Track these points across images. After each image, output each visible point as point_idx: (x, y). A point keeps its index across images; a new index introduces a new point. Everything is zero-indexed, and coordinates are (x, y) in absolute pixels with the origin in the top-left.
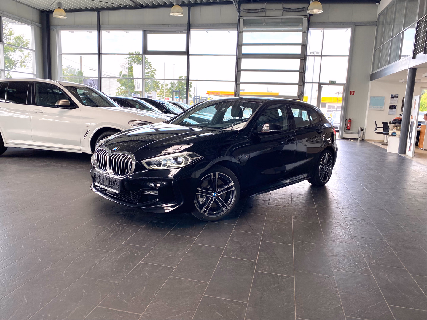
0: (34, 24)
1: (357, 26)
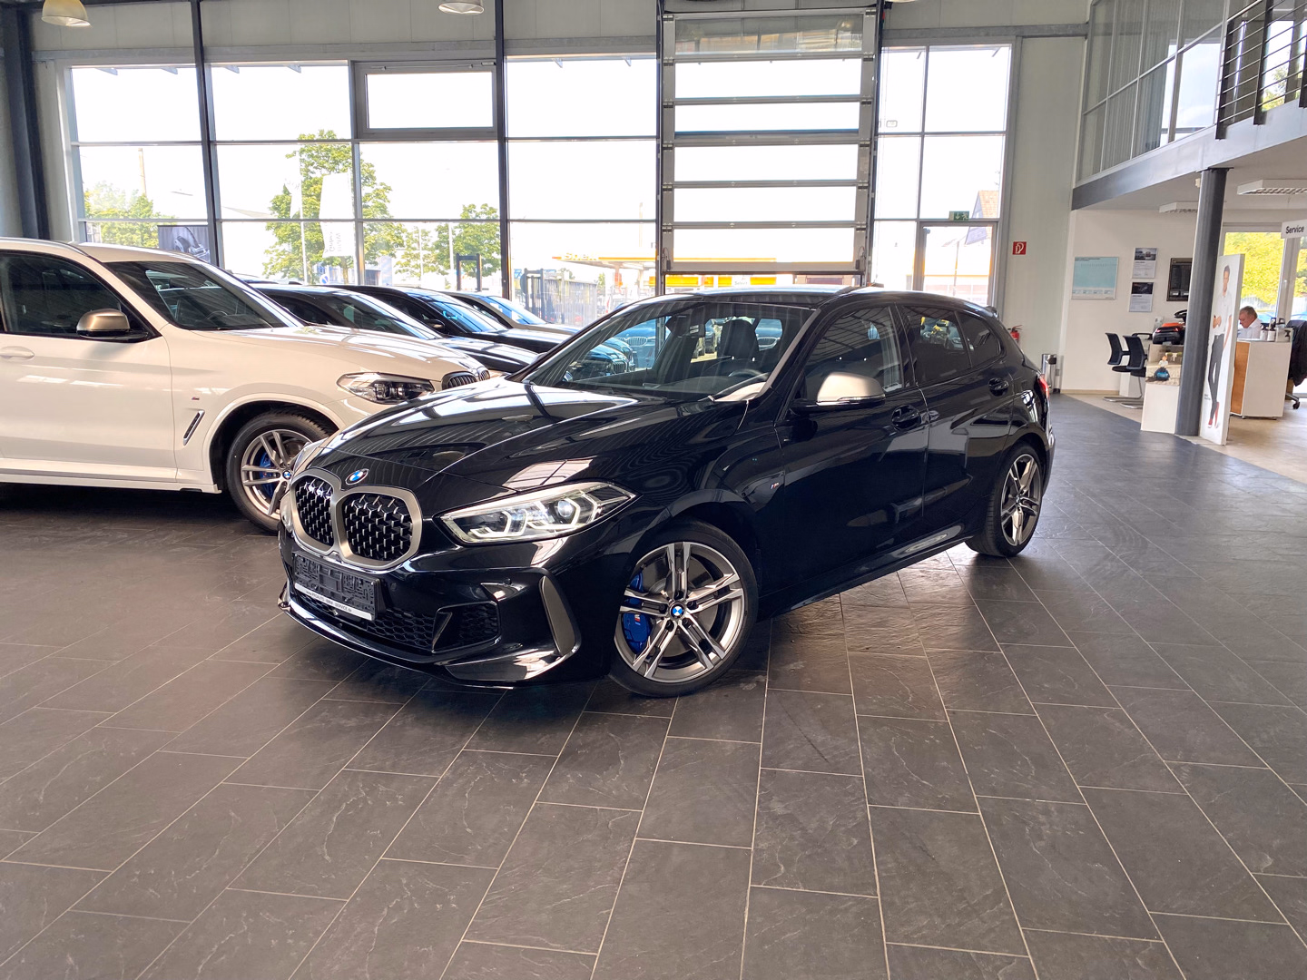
1: (1027, 39)
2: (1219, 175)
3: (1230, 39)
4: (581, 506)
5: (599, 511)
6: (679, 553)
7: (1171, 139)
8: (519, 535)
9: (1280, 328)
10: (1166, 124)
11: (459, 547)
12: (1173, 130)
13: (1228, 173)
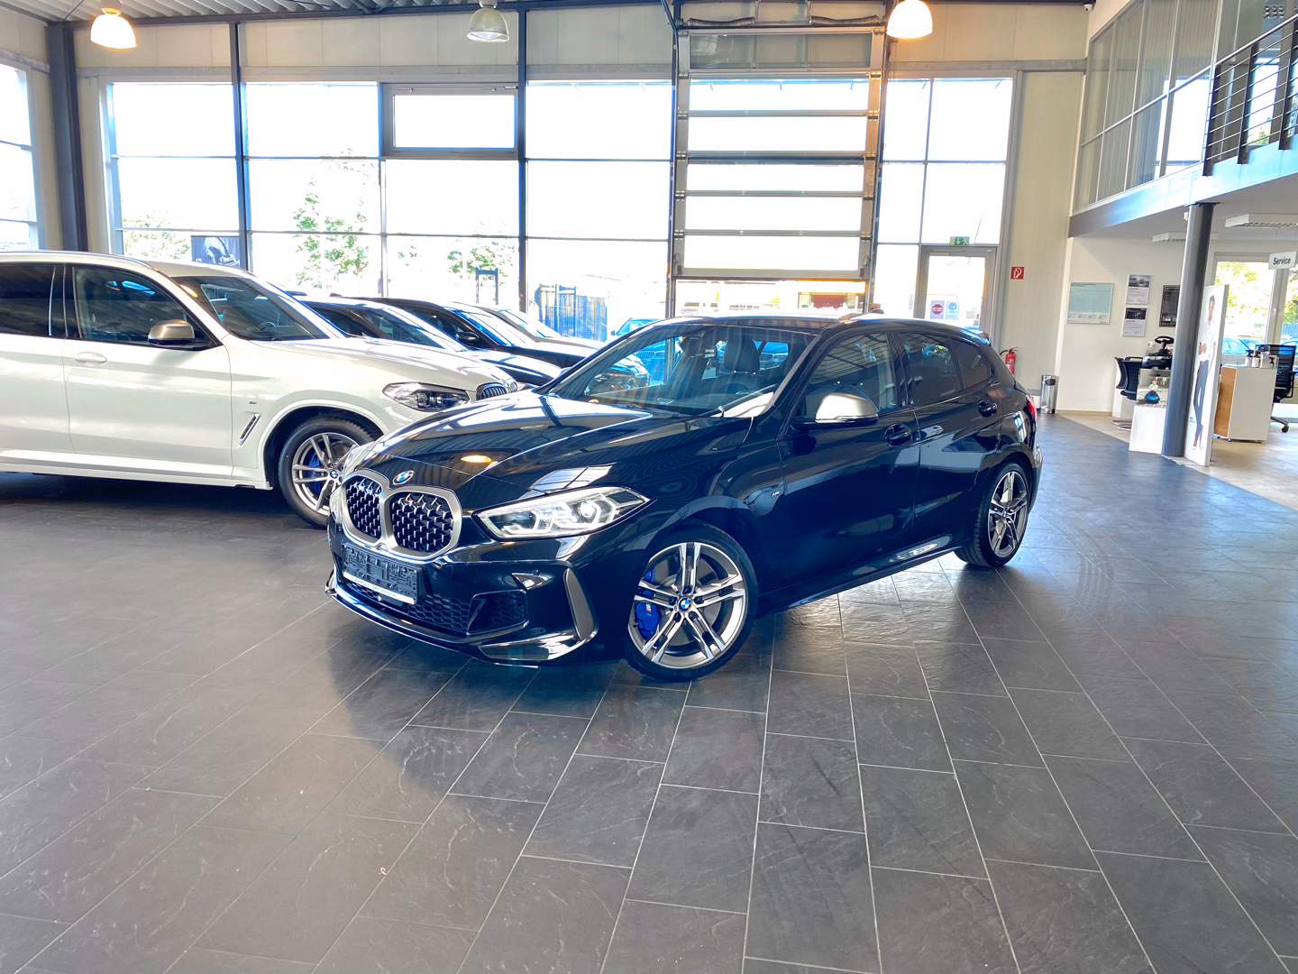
0: (25, 63)
1: (1029, 74)
2: (1206, 209)
3: (1217, 81)
4: (602, 508)
5: (618, 512)
6: (690, 552)
7: (1162, 173)
8: (546, 532)
9: (1265, 355)
10: (1159, 157)
11: (493, 541)
12: (1164, 163)
13: (1215, 208)
